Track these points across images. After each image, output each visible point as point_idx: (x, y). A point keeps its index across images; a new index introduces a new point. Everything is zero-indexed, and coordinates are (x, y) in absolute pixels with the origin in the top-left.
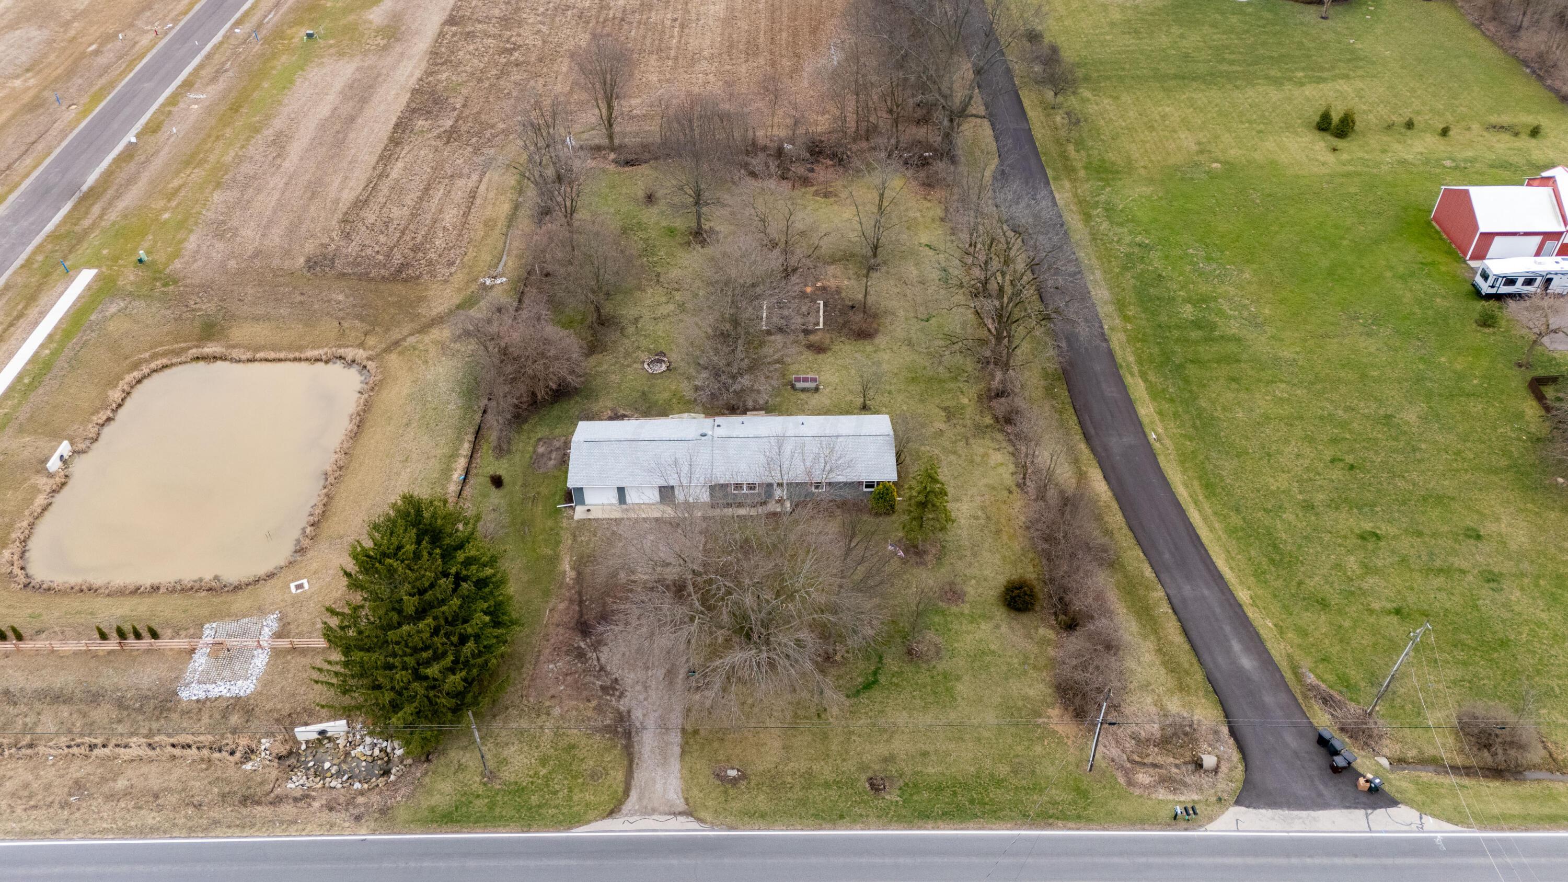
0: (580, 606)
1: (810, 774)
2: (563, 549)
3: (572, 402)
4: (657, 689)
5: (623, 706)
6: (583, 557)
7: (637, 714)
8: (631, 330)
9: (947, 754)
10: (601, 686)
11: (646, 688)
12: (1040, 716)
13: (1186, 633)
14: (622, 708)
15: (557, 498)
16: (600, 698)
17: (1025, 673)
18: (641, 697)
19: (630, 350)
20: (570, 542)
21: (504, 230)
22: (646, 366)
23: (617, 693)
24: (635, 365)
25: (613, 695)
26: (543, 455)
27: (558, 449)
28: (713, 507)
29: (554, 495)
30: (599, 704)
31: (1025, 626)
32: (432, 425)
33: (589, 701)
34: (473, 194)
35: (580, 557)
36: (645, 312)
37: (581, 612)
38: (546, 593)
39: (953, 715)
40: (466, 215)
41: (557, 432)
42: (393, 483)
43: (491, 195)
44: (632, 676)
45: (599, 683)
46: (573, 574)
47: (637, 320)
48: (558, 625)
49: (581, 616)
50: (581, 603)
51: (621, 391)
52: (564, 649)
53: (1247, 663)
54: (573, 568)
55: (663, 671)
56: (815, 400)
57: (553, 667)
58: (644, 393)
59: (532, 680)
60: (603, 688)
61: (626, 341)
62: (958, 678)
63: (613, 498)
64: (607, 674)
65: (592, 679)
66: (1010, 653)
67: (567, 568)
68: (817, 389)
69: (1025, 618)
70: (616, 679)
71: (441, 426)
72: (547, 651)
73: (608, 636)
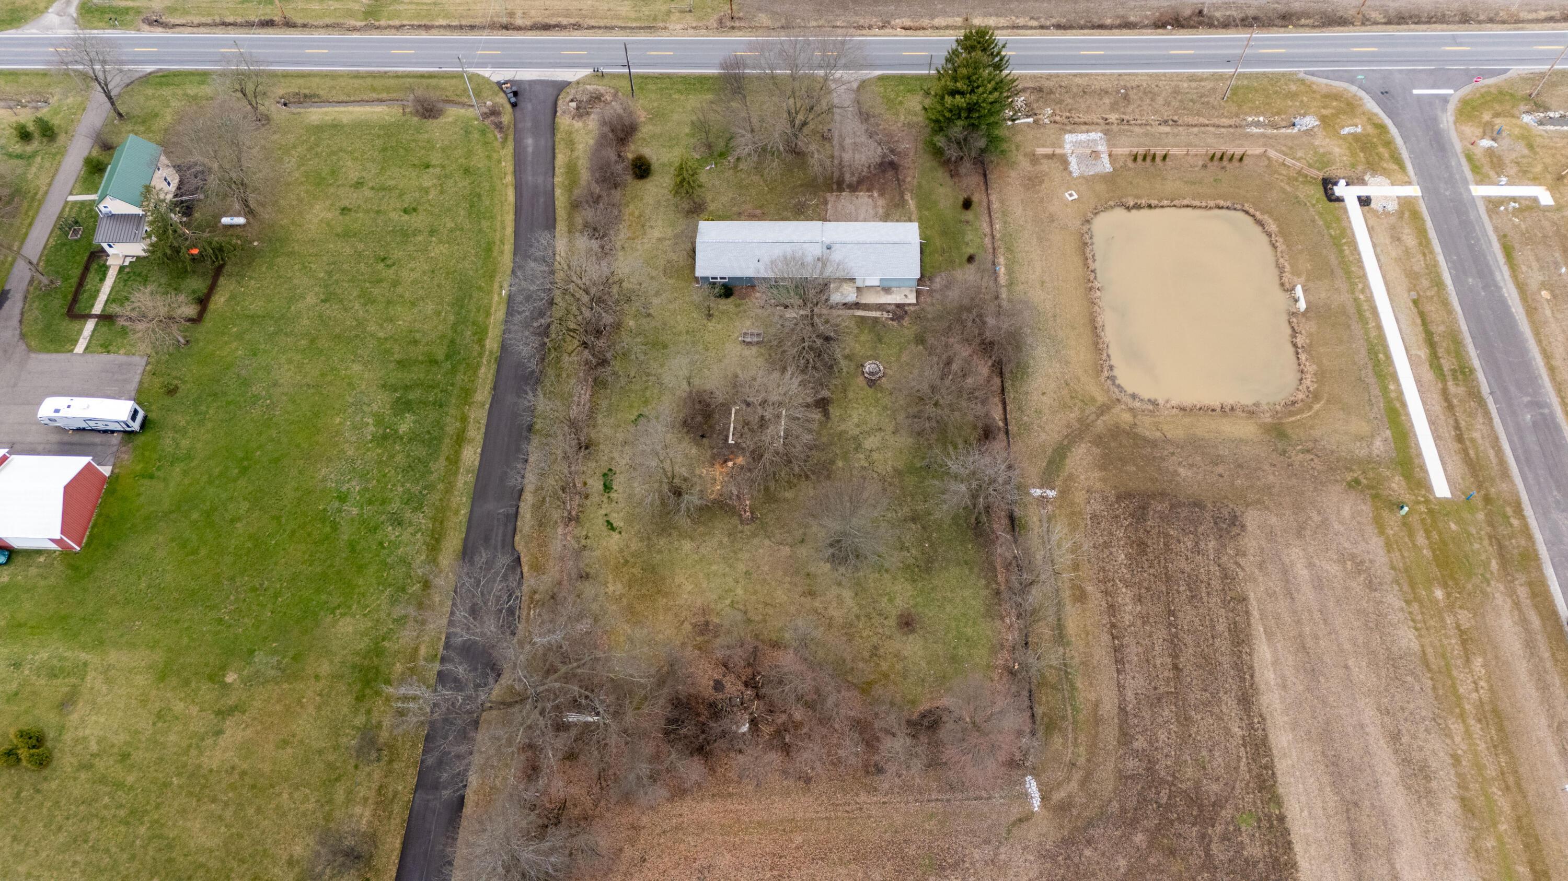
2: (916, 209)
4: (848, 133)
5: (864, 127)
7: (857, 122)
10: (878, 136)
11: (854, 134)
12: (650, 118)
13: (554, 157)
14: (866, 125)
16: (878, 130)
17: (650, 137)
18: (856, 129)
20: (914, 213)
23: (869, 132)
25: (871, 131)
30: (878, 127)
33: (884, 129)
35: (903, 207)
37: (897, 176)
38: (920, 186)
39: (695, 118)
44: (862, 140)
45: (880, 137)
46: (906, 198)
48: (909, 168)
49: (896, 173)
50: (898, 180)
52: (902, 155)
53: (529, 141)
54: (907, 201)
55: (846, 142)
57: (906, 145)
58: (880, 340)
62: (687, 135)
64: (876, 142)
65: (884, 139)
70: (871, 139)
72: (911, 154)
73: (878, 160)
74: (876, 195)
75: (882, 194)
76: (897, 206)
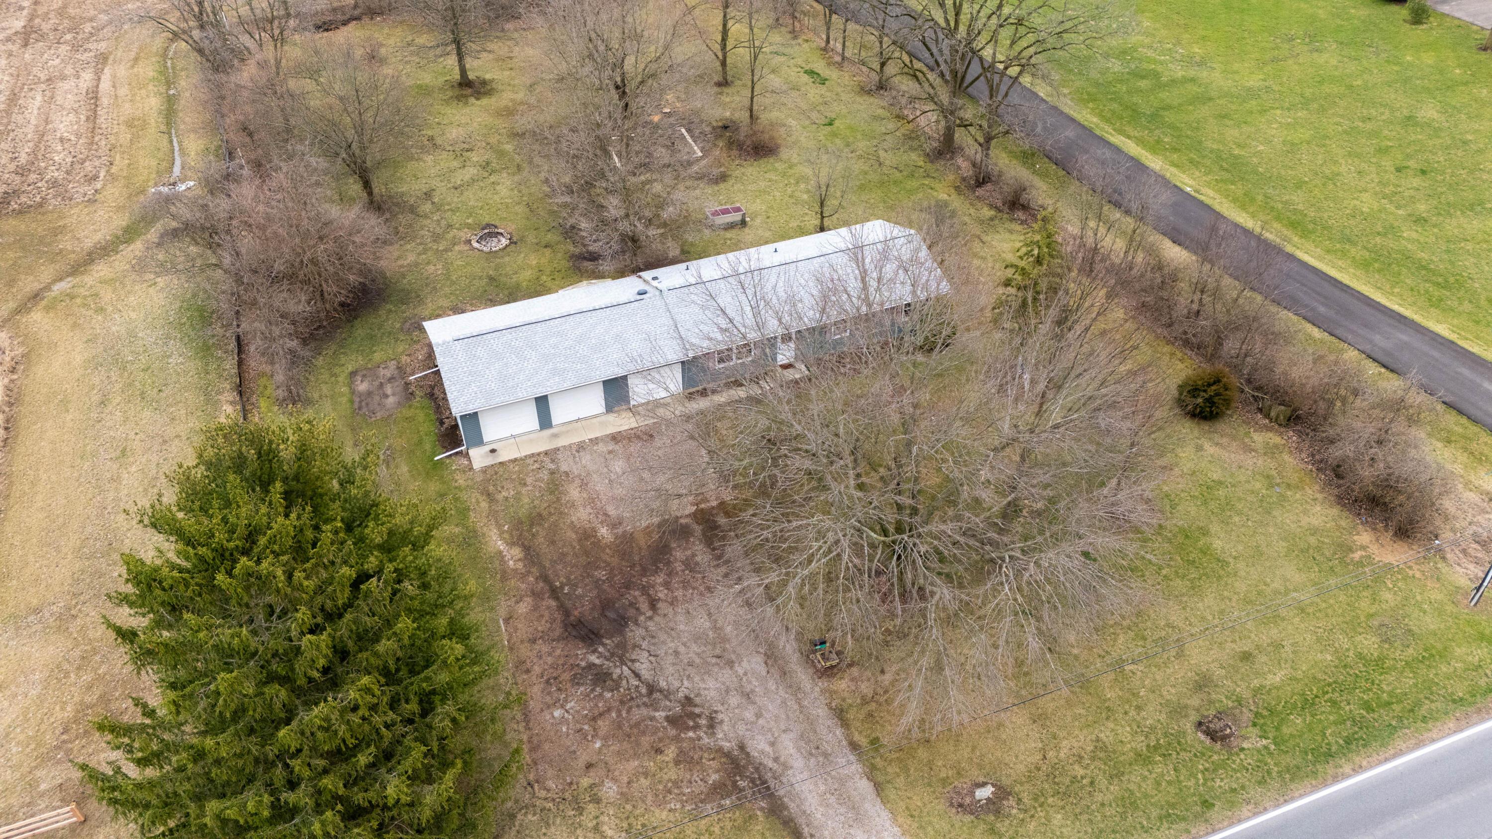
0: (557, 599)
1: (1104, 749)
2: (478, 518)
3: (382, 312)
4: (767, 691)
5: (725, 738)
6: (521, 522)
7: (759, 746)
8: (427, 207)
9: (1278, 646)
10: (667, 718)
11: (748, 696)
12: (1351, 550)
14: (726, 745)
15: (428, 446)
16: (677, 739)
17: (1283, 498)
18: (749, 715)
19: (438, 231)
20: (484, 505)
21: (163, 128)
22: (476, 245)
23: (703, 722)
24: (457, 248)
25: (696, 727)
26: (369, 394)
27: (391, 379)
28: (690, 397)
29: (420, 442)
30: (681, 751)
31: (1234, 438)
32: (152, 393)
33: (659, 751)
34: (93, 96)
35: (517, 524)
36: (435, 183)
37: (562, 607)
39: (1241, 587)
40: (93, 117)
41: (377, 357)
42: (111, 495)
43: (123, 91)
44: (711, 683)
45: (660, 715)
46: (517, 552)
47: (428, 195)
48: (533, 641)
49: (567, 613)
50: (555, 593)
51: (453, 283)
52: (566, 676)
54: (512, 544)
55: (760, 659)
56: (747, 234)
58: (491, 279)
59: (534, 749)
60: (672, 721)
61: (427, 222)
62: (1205, 532)
63: (529, 419)
64: (667, 694)
65: (644, 711)
66: (1243, 478)
67: (501, 545)
68: (743, 223)
69: (1221, 426)
70: (687, 698)
71: (167, 391)
72: (536, 690)
73: (635, 633)
74: (604, 531)
75: (587, 535)
76: (536, 519)
